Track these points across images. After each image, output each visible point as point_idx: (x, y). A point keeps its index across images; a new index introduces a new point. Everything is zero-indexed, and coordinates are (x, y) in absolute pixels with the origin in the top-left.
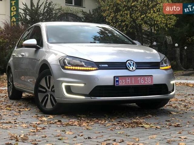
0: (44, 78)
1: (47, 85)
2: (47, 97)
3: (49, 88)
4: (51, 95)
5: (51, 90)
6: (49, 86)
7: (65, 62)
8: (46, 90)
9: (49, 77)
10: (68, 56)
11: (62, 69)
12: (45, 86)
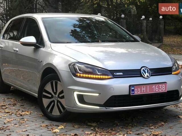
0: (50, 82)
1: (53, 90)
2: (53, 103)
3: (55, 93)
4: (58, 101)
5: (58, 96)
6: (55, 91)
7: (76, 68)
8: (52, 96)
9: (55, 81)
10: (79, 62)
11: (73, 77)
12: (51, 91)
